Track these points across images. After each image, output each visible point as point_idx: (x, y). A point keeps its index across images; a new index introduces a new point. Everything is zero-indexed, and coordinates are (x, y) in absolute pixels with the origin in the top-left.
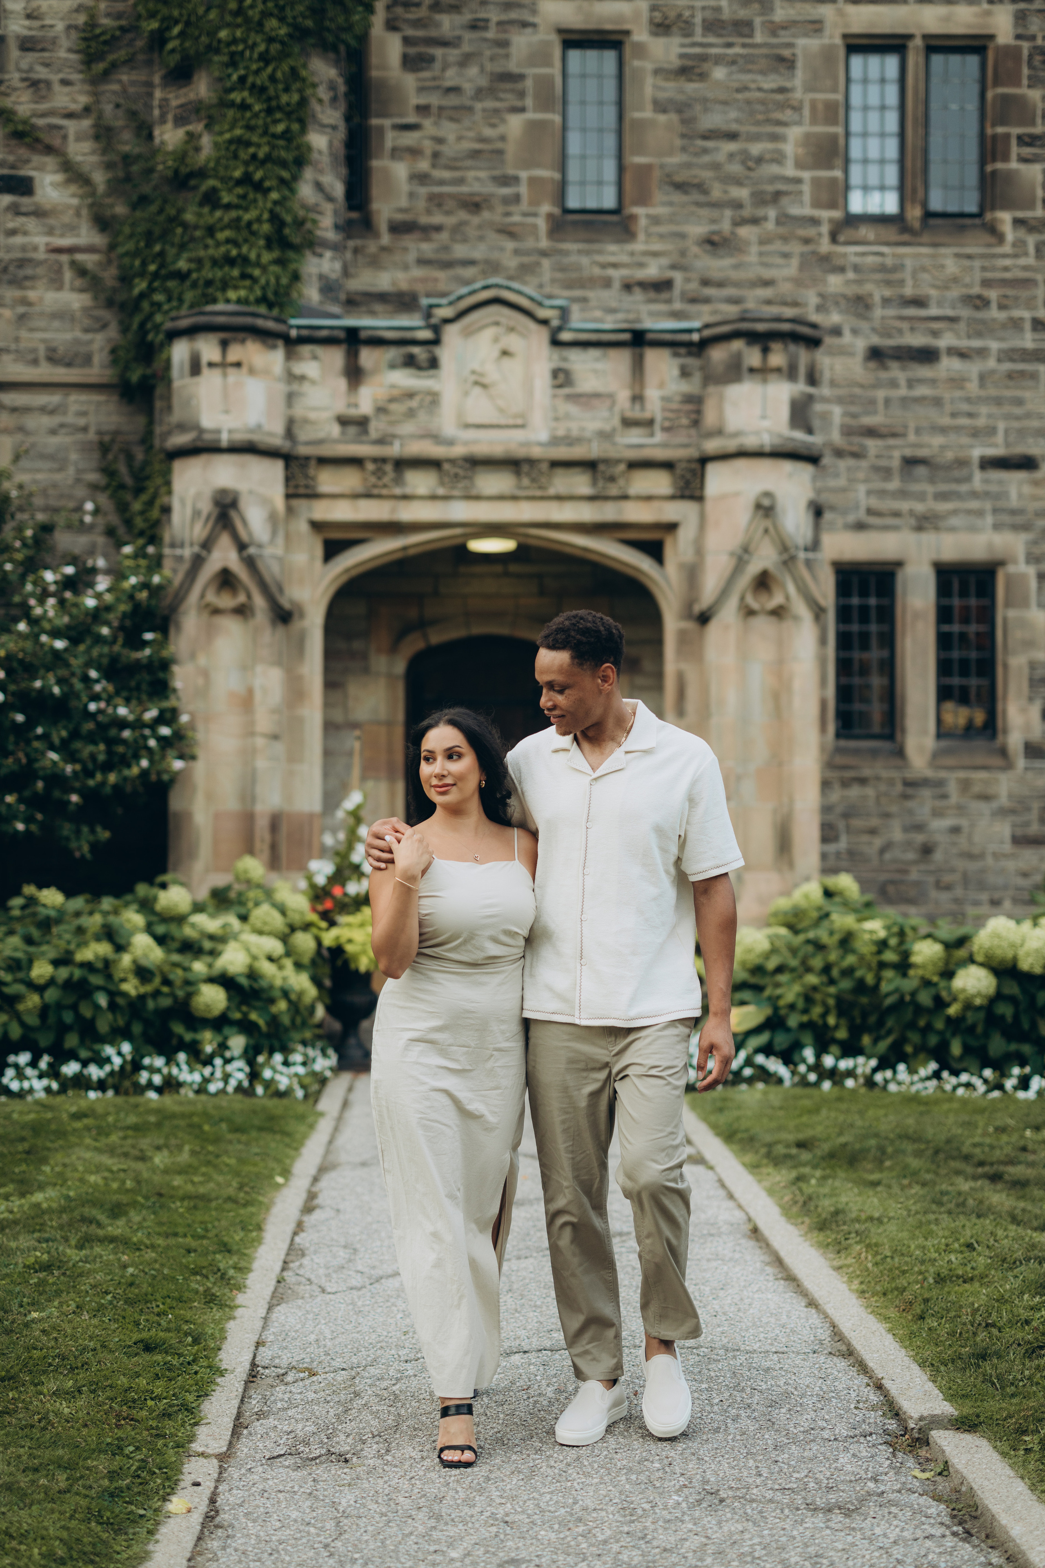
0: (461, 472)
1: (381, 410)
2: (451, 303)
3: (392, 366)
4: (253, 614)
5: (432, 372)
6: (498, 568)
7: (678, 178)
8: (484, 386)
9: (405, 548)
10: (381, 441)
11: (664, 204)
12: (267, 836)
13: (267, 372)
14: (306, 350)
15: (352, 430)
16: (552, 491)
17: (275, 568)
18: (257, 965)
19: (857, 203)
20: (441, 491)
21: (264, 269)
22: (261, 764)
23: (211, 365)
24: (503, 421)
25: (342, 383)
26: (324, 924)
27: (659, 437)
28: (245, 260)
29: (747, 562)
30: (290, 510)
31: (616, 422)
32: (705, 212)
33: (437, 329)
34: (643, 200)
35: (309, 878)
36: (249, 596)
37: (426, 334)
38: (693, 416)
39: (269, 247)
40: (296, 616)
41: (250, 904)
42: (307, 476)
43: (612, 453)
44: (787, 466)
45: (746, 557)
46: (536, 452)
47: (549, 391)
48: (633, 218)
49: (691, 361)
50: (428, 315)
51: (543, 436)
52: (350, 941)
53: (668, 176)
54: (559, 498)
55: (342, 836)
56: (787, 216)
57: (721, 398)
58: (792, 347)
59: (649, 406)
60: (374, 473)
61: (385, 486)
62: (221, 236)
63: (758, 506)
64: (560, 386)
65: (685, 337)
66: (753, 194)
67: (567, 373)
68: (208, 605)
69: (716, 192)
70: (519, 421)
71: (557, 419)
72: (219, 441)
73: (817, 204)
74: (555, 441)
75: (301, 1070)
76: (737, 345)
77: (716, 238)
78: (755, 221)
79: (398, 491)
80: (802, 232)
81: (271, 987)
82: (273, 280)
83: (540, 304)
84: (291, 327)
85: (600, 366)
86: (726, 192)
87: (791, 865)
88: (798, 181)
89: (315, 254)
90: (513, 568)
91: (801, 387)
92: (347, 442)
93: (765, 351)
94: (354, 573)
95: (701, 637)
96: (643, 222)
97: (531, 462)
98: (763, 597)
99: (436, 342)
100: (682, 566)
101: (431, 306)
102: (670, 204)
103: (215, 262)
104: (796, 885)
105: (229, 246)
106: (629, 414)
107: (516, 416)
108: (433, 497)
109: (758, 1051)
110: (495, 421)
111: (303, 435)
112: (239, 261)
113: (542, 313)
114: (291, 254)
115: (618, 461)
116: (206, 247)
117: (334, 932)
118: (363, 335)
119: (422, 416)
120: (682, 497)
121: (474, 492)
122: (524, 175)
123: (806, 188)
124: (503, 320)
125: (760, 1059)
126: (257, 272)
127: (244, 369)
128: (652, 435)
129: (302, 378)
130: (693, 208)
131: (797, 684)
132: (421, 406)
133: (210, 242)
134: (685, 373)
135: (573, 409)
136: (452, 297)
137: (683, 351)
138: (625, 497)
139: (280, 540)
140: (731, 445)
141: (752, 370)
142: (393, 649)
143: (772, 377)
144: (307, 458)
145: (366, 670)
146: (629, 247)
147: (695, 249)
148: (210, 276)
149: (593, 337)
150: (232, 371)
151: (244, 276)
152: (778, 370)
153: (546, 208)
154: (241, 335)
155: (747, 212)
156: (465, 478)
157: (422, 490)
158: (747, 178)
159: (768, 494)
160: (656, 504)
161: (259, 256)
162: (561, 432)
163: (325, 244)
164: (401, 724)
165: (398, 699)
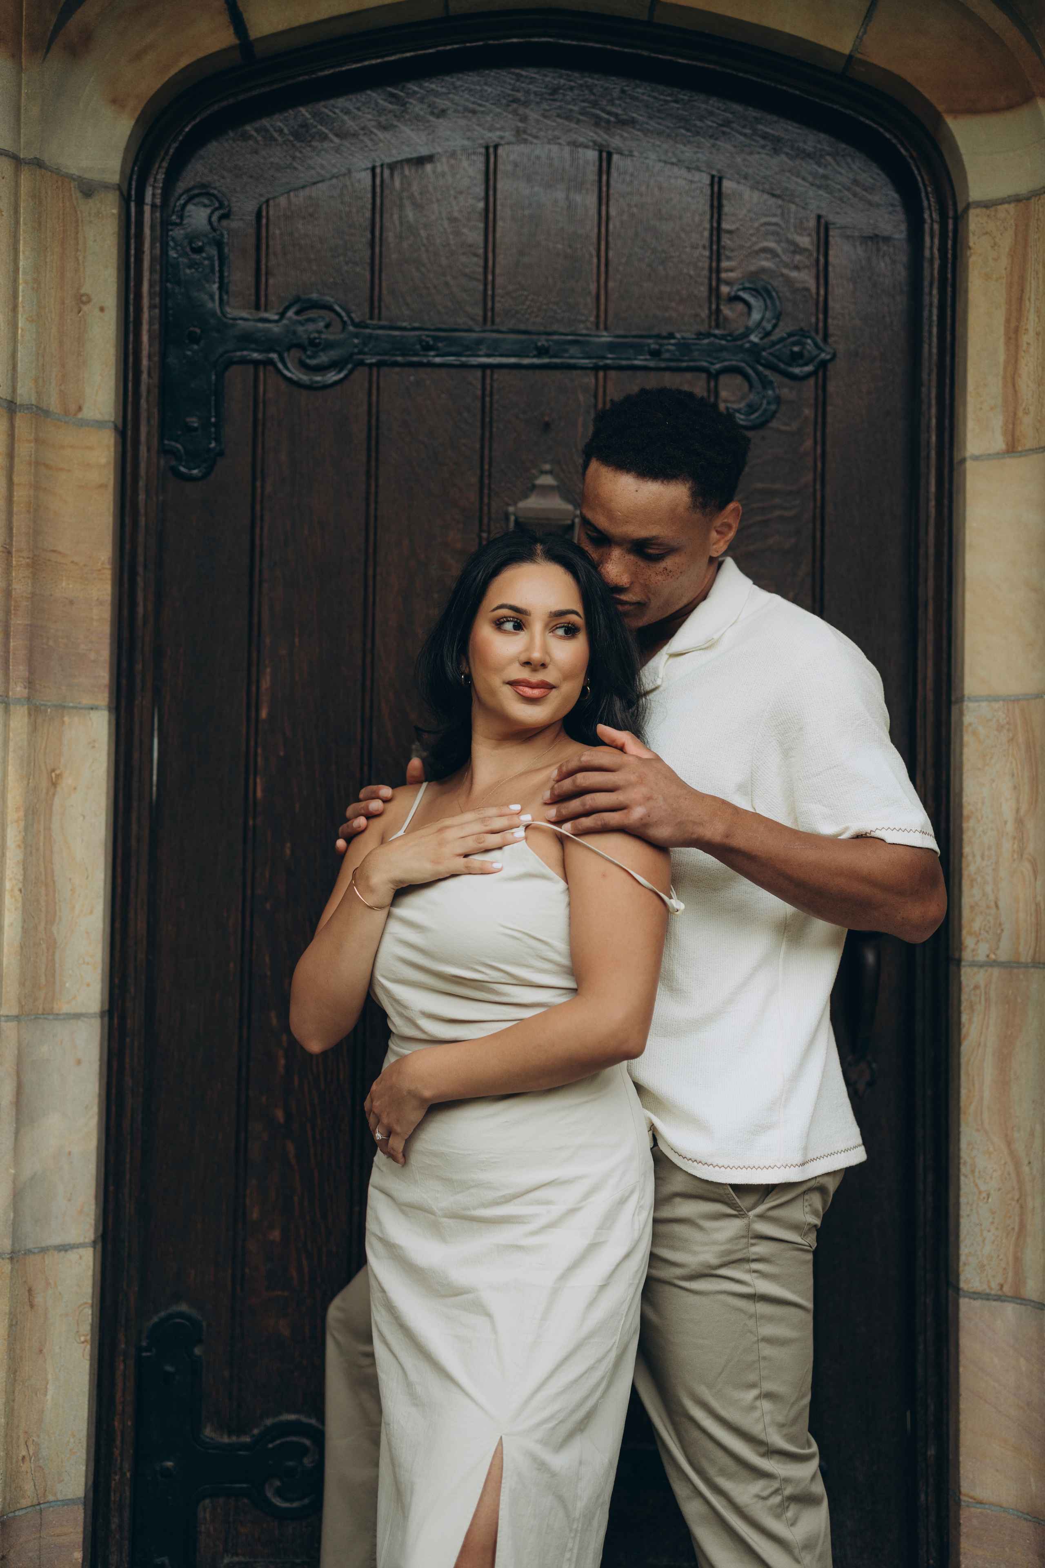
164: (99, 424)
165: (82, 300)
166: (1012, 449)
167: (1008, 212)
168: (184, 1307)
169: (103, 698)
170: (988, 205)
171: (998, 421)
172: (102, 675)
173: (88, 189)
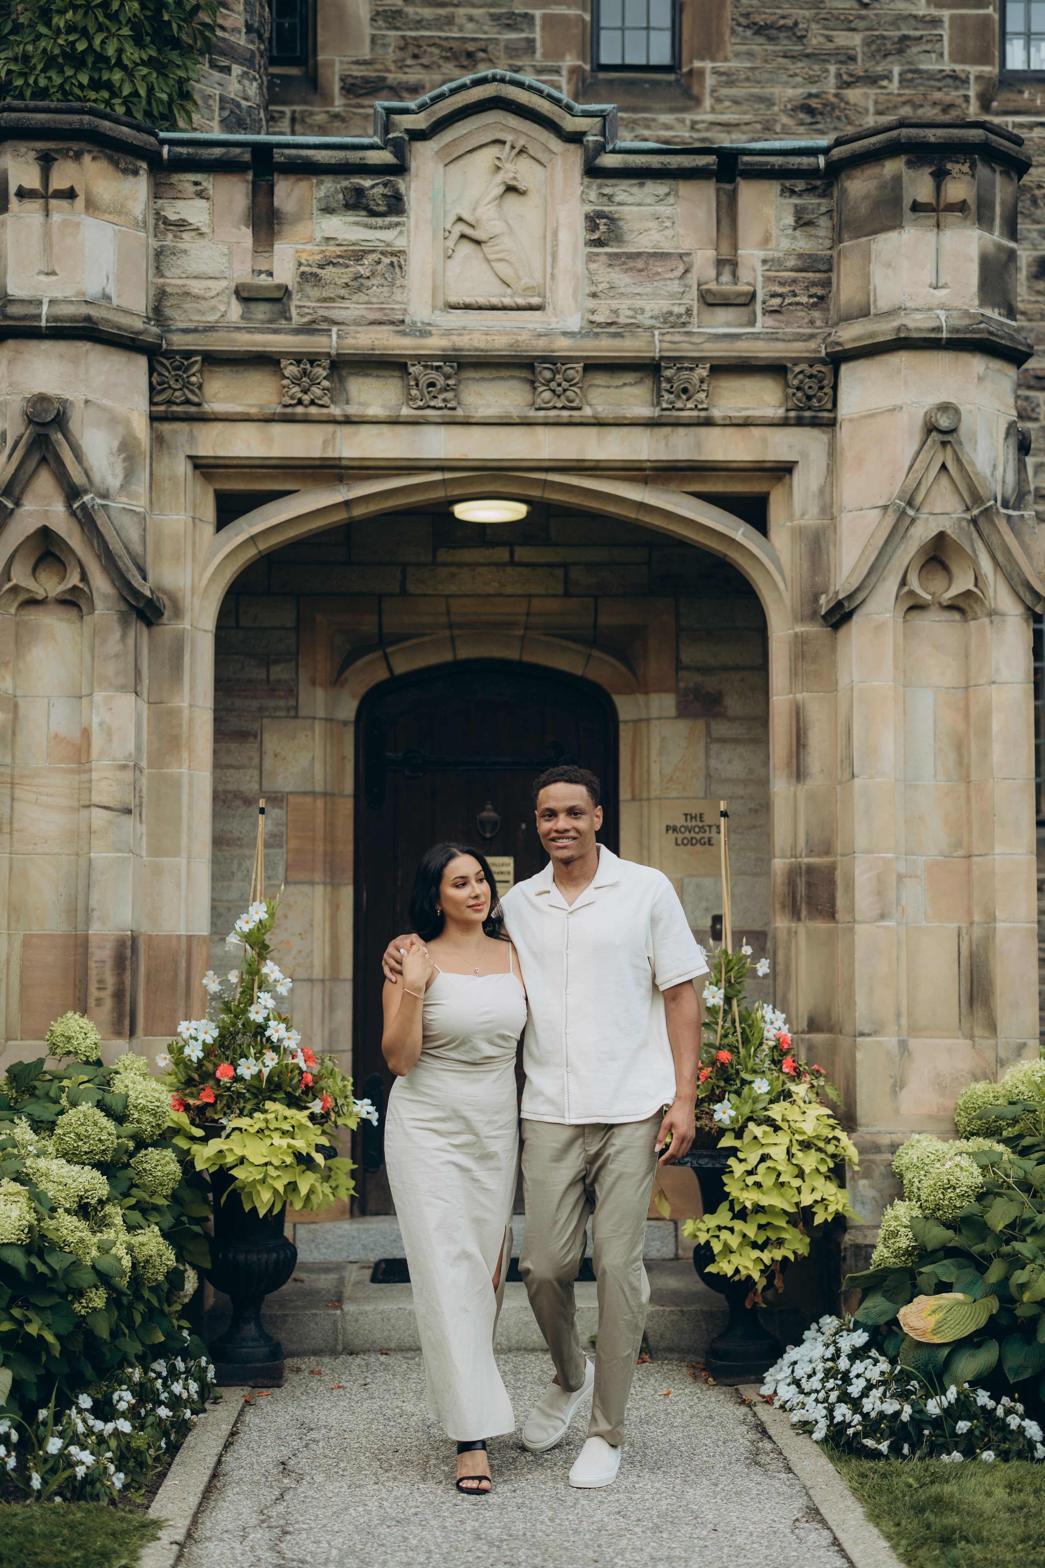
0: (441, 381)
1: (307, 278)
2: (422, 107)
3: (328, 210)
4: (92, 609)
5: (395, 219)
6: (502, 554)
7: (759, 19)
8: (478, 243)
9: (347, 504)
10: (308, 329)
11: (737, 55)
12: (110, 980)
13: (119, 210)
14: (185, 181)
15: (261, 311)
16: (587, 411)
17: (133, 534)
18: (51, 1224)
19: (1016, 59)
20: (406, 411)
21: (129, 73)
22: (100, 855)
23: (23, 194)
24: (507, 301)
25: (247, 234)
26: (199, 1133)
27: (763, 323)
28: (101, 59)
29: (913, 520)
30: (159, 441)
31: (692, 298)
32: (798, 67)
33: (399, 148)
34: (710, 51)
35: (176, 1051)
36: (84, 578)
37: (385, 157)
38: (819, 291)
39: (138, 41)
40: (167, 614)
41: (64, 1102)
42: (187, 385)
43: (687, 349)
44: (978, 364)
45: (911, 512)
46: (562, 346)
47: (583, 250)
48: (696, 75)
49: (810, 201)
50: (387, 129)
51: (574, 323)
52: (242, 1160)
53: (747, 15)
54: (600, 423)
55: (233, 977)
56: (917, 71)
57: (867, 256)
58: (983, 171)
59: (744, 273)
60: (296, 381)
61: (312, 403)
62: (59, 21)
63: (930, 428)
64: (599, 243)
65: (805, 161)
66: (867, 43)
67: (611, 220)
68: (15, 589)
69: (815, 40)
70: (535, 301)
71: (594, 295)
72: (38, 317)
73: (960, 56)
74: (594, 329)
75: (125, 1426)
76: (892, 167)
77: (814, 103)
78: (872, 80)
79: (336, 411)
80: (937, 95)
81: (76, 1264)
82: (143, 92)
83: (569, 109)
84: (163, 142)
85: (663, 210)
86: (830, 39)
87: (992, 1027)
88: (936, 22)
89: (213, 65)
90: (523, 554)
91: (996, 237)
92: (249, 330)
93: (940, 176)
94: (264, 545)
95: (833, 649)
96: (710, 81)
97: (552, 361)
98: (938, 583)
99: (400, 169)
100: (799, 533)
101: (390, 111)
102: (750, 55)
103: (51, 62)
104: (1002, 1063)
105: (71, 38)
106: (713, 286)
107: (528, 290)
108: (395, 422)
109: (977, 1383)
110: (495, 301)
111: (180, 318)
112: (90, 60)
113: (571, 124)
114: (175, 56)
115: (698, 361)
116: (39, 37)
117: (215, 1145)
118: (279, 156)
119: (376, 291)
120: (800, 423)
121: (460, 412)
122: (538, 13)
123: (945, 32)
124: (509, 138)
125: (983, 1398)
126: (117, 76)
127: (80, 202)
128: (752, 322)
129: (182, 225)
130: (780, 60)
131: (996, 725)
132: (373, 274)
133: (43, 30)
134: (803, 222)
135: (621, 279)
136: (426, 98)
137: (800, 185)
138: (709, 423)
139: (141, 486)
140: (884, 330)
141: (916, 207)
142: (337, 680)
143: (952, 218)
144: (188, 354)
145: (293, 712)
146: (688, 117)
147: (785, 120)
148: (42, 82)
149: (655, 161)
150: (59, 208)
151: (96, 85)
152: (961, 207)
153: (570, 61)
154: (76, 146)
155: (858, 68)
156: (446, 388)
157: (375, 410)
158: (862, 18)
159: (945, 408)
160: (756, 432)
161: (120, 51)
162: (599, 318)
163: (231, 52)
164: (348, 796)
165: (344, 758)
166: (633, 799)
167: (631, 725)
168: (377, 1074)
169: (351, 881)
170: (625, 722)
171: (629, 790)
172: (350, 874)
173: (345, 723)
